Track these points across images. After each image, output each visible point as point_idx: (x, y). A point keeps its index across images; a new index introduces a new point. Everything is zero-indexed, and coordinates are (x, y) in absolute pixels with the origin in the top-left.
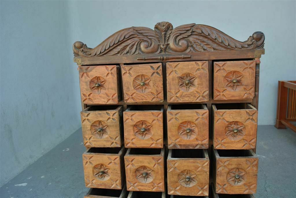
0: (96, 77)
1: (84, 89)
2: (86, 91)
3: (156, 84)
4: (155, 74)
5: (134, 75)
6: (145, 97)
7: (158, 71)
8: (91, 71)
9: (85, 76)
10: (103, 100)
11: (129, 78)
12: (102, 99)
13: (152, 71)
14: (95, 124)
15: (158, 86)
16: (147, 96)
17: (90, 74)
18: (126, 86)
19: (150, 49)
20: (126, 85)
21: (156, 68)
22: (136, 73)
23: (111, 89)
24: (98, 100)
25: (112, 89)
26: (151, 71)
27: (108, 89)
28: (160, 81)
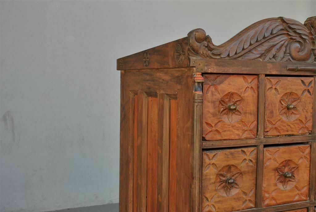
0: (229, 93)
1: (210, 115)
2: (212, 118)
3: (306, 107)
4: (306, 93)
5: (282, 92)
6: (291, 127)
7: (309, 88)
8: (222, 83)
9: (212, 91)
10: (237, 132)
11: (274, 97)
12: (234, 131)
13: (303, 87)
14: (222, 173)
15: (308, 111)
16: (294, 125)
17: (220, 87)
18: (269, 110)
19: (302, 54)
20: (270, 108)
21: (307, 84)
22: (284, 89)
23: (249, 113)
24: (228, 133)
25: (251, 114)
26: (301, 88)
27: (245, 113)
28: (310, 103)
